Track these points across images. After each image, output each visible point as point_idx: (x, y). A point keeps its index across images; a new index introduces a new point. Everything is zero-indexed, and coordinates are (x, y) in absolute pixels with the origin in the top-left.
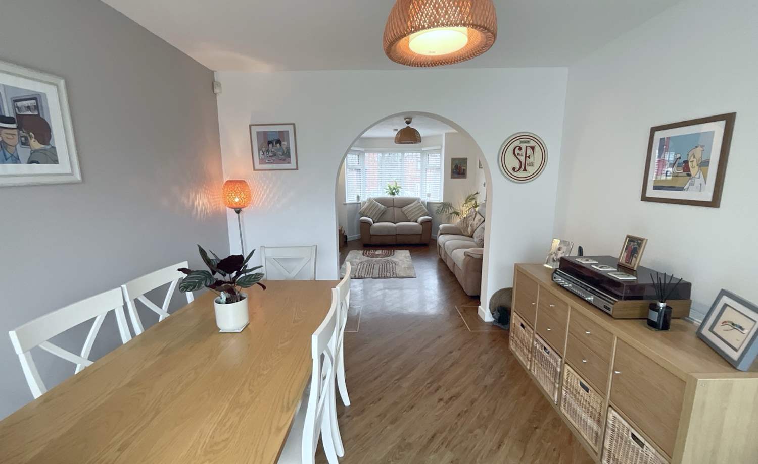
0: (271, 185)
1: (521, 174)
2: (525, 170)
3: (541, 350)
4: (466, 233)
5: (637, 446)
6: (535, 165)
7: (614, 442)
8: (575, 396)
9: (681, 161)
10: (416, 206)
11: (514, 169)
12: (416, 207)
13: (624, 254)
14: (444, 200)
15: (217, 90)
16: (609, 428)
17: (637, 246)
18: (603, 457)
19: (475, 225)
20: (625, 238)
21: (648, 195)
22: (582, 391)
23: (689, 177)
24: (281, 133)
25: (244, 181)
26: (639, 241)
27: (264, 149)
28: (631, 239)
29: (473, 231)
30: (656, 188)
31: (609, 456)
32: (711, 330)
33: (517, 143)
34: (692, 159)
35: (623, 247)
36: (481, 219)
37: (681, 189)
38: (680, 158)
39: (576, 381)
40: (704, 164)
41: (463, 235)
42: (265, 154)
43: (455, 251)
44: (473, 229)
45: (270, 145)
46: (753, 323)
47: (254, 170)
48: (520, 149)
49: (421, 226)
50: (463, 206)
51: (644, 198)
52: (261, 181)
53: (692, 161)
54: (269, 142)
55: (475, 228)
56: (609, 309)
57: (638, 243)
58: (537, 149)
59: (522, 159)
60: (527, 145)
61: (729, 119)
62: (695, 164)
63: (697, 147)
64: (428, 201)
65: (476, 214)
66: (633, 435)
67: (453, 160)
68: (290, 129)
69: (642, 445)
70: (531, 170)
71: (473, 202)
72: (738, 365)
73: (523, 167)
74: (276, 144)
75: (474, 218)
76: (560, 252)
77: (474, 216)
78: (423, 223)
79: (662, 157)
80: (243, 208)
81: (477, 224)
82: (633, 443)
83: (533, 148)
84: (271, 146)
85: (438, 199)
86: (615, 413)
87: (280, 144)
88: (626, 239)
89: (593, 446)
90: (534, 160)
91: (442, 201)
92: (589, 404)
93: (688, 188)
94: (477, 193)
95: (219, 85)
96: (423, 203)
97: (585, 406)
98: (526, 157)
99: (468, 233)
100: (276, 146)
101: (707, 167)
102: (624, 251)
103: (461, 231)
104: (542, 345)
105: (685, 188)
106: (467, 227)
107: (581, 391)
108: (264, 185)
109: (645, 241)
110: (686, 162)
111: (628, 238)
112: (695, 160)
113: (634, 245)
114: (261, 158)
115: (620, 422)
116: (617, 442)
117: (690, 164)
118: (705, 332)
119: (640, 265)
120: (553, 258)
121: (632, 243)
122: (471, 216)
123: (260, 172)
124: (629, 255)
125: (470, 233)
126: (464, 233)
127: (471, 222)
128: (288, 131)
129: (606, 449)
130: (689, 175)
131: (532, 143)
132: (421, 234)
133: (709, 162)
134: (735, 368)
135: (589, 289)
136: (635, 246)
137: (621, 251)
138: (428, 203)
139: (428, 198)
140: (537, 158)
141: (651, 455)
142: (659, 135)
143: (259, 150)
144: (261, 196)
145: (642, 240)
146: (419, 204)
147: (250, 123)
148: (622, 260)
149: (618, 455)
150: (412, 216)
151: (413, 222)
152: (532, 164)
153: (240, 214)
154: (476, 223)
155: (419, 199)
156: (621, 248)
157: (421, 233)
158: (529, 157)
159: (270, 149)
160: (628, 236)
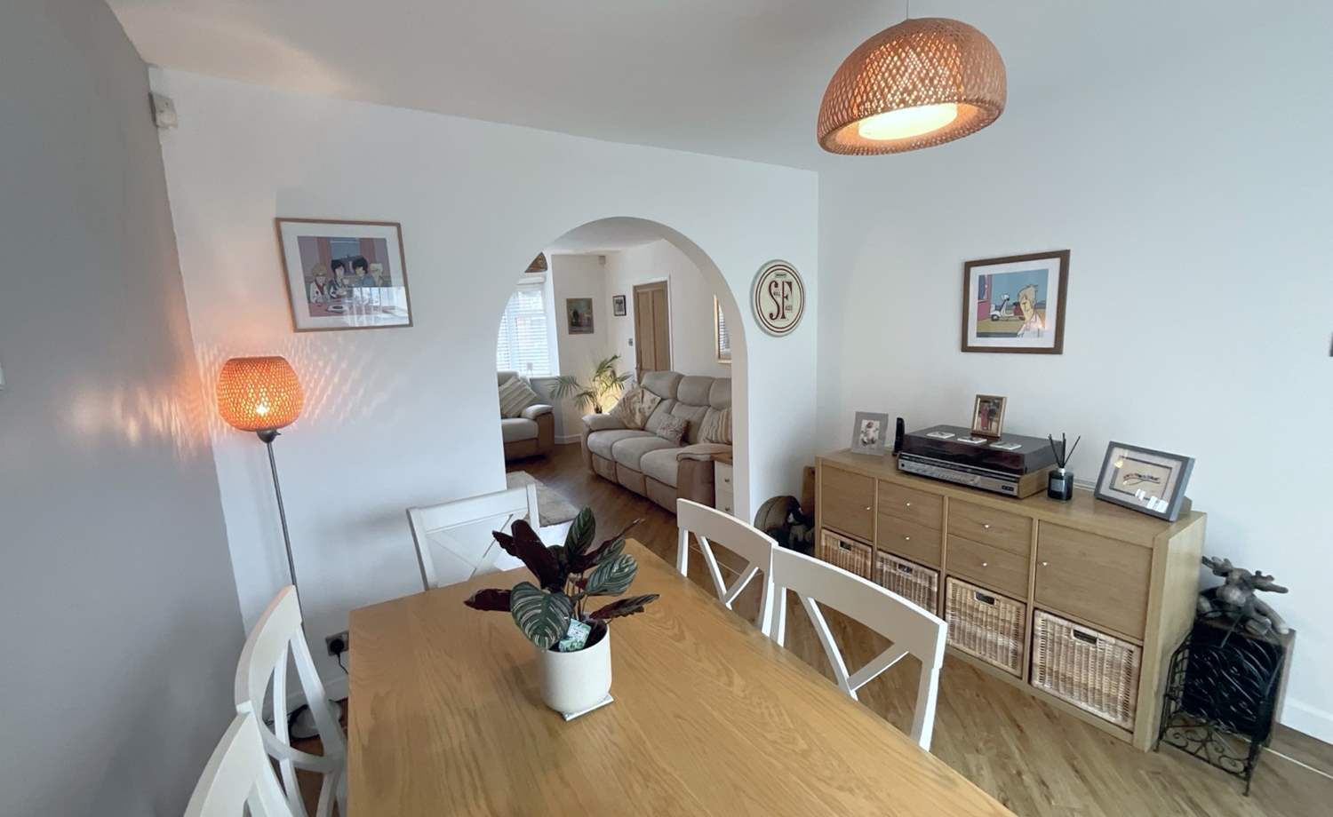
0: (344, 366)
1: (779, 323)
2: (783, 317)
3: (893, 571)
4: (632, 425)
5: (1085, 644)
6: (794, 307)
7: (1048, 652)
8: (971, 616)
9: (1011, 302)
10: (514, 388)
11: (771, 315)
12: (515, 390)
13: (978, 419)
14: (561, 373)
15: (163, 118)
16: (1037, 636)
17: (995, 408)
18: (1033, 677)
19: (646, 410)
20: (975, 400)
21: (970, 344)
22: (983, 606)
23: (1022, 322)
24: (367, 243)
25: (283, 359)
26: (996, 401)
27: (321, 280)
28: (985, 400)
29: (646, 420)
30: (980, 335)
31: (1043, 672)
32: (1112, 488)
33: (772, 277)
34: (1024, 301)
35: (975, 411)
36: (654, 399)
37: (1015, 335)
38: (1008, 299)
39: (969, 595)
40: (1040, 306)
41: (627, 428)
42: (326, 292)
43: (644, 456)
44: (645, 416)
45: (337, 270)
46: (1168, 471)
47: (296, 330)
48: (776, 285)
49: (536, 424)
50: (594, 380)
51: (965, 348)
52: (315, 357)
53: (1024, 303)
54: (336, 264)
55: (647, 414)
56: (1011, 489)
57: (994, 404)
58: (795, 285)
59: (779, 300)
60: (784, 279)
61: (1064, 256)
62: (1028, 305)
63: (1028, 287)
64: (531, 377)
65: (643, 391)
66: (1077, 634)
67: (570, 302)
68: (389, 234)
69: (1093, 640)
70: (790, 316)
71: (608, 373)
72: (1169, 517)
73: (780, 313)
74: (354, 268)
75: (643, 397)
76: (871, 430)
77: (640, 396)
78: (538, 417)
79: (985, 297)
80: (281, 427)
81: (649, 408)
82: (1079, 642)
83: (790, 284)
84: (340, 272)
85: (548, 372)
86: (1045, 616)
87: (365, 267)
88: (977, 400)
89: (1010, 670)
90: (792, 302)
91: (557, 374)
92: (997, 618)
93: (1023, 334)
94: (615, 357)
95: (169, 104)
96: (524, 380)
97: (991, 623)
98: (783, 297)
99: (636, 424)
100: (355, 273)
101: (1042, 310)
102: (977, 415)
103: (623, 423)
104: (895, 563)
105: (1019, 333)
106: (633, 414)
107: (981, 605)
108: (325, 367)
109: (1004, 400)
110: (1017, 304)
111: (979, 400)
112: (1028, 302)
113: (990, 407)
114: (313, 300)
115: (1053, 623)
116: (1052, 650)
117: (1022, 307)
118: (1105, 491)
119: (1004, 431)
120: (863, 440)
121: (986, 404)
122: (634, 396)
123: (312, 334)
124: (986, 420)
125: (639, 424)
126: (629, 426)
127: (637, 406)
128: (384, 240)
129: (1036, 665)
130: (1023, 319)
131: (789, 278)
132: (537, 439)
133: (1045, 304)
134: (1168, 521)
135: (969, 470)
136: (992, 408)
137: (972, 416)
138: (531, 380)
139: (530, 372)
140: (794, 300)
141: (1108, 647)
142: (976, 272)
143: (308, 282)
144: (317, 392)
145: (1001, 399)
146: (519, 383)
147: (274, 213)
148: (977, 427)
149: (1058, 664)
150: (510, 407)
151: (514, 417)
152: (790, 308)
153: (273, 443)
154: (647, 406)
155: (515, 375)
156: (972, 413)
157: (536, 436)
158: (787, 297)
159: (339, 281)
160: (978, 396)
